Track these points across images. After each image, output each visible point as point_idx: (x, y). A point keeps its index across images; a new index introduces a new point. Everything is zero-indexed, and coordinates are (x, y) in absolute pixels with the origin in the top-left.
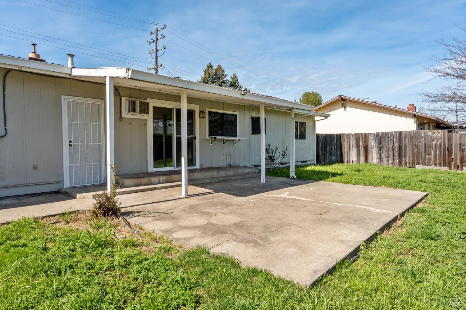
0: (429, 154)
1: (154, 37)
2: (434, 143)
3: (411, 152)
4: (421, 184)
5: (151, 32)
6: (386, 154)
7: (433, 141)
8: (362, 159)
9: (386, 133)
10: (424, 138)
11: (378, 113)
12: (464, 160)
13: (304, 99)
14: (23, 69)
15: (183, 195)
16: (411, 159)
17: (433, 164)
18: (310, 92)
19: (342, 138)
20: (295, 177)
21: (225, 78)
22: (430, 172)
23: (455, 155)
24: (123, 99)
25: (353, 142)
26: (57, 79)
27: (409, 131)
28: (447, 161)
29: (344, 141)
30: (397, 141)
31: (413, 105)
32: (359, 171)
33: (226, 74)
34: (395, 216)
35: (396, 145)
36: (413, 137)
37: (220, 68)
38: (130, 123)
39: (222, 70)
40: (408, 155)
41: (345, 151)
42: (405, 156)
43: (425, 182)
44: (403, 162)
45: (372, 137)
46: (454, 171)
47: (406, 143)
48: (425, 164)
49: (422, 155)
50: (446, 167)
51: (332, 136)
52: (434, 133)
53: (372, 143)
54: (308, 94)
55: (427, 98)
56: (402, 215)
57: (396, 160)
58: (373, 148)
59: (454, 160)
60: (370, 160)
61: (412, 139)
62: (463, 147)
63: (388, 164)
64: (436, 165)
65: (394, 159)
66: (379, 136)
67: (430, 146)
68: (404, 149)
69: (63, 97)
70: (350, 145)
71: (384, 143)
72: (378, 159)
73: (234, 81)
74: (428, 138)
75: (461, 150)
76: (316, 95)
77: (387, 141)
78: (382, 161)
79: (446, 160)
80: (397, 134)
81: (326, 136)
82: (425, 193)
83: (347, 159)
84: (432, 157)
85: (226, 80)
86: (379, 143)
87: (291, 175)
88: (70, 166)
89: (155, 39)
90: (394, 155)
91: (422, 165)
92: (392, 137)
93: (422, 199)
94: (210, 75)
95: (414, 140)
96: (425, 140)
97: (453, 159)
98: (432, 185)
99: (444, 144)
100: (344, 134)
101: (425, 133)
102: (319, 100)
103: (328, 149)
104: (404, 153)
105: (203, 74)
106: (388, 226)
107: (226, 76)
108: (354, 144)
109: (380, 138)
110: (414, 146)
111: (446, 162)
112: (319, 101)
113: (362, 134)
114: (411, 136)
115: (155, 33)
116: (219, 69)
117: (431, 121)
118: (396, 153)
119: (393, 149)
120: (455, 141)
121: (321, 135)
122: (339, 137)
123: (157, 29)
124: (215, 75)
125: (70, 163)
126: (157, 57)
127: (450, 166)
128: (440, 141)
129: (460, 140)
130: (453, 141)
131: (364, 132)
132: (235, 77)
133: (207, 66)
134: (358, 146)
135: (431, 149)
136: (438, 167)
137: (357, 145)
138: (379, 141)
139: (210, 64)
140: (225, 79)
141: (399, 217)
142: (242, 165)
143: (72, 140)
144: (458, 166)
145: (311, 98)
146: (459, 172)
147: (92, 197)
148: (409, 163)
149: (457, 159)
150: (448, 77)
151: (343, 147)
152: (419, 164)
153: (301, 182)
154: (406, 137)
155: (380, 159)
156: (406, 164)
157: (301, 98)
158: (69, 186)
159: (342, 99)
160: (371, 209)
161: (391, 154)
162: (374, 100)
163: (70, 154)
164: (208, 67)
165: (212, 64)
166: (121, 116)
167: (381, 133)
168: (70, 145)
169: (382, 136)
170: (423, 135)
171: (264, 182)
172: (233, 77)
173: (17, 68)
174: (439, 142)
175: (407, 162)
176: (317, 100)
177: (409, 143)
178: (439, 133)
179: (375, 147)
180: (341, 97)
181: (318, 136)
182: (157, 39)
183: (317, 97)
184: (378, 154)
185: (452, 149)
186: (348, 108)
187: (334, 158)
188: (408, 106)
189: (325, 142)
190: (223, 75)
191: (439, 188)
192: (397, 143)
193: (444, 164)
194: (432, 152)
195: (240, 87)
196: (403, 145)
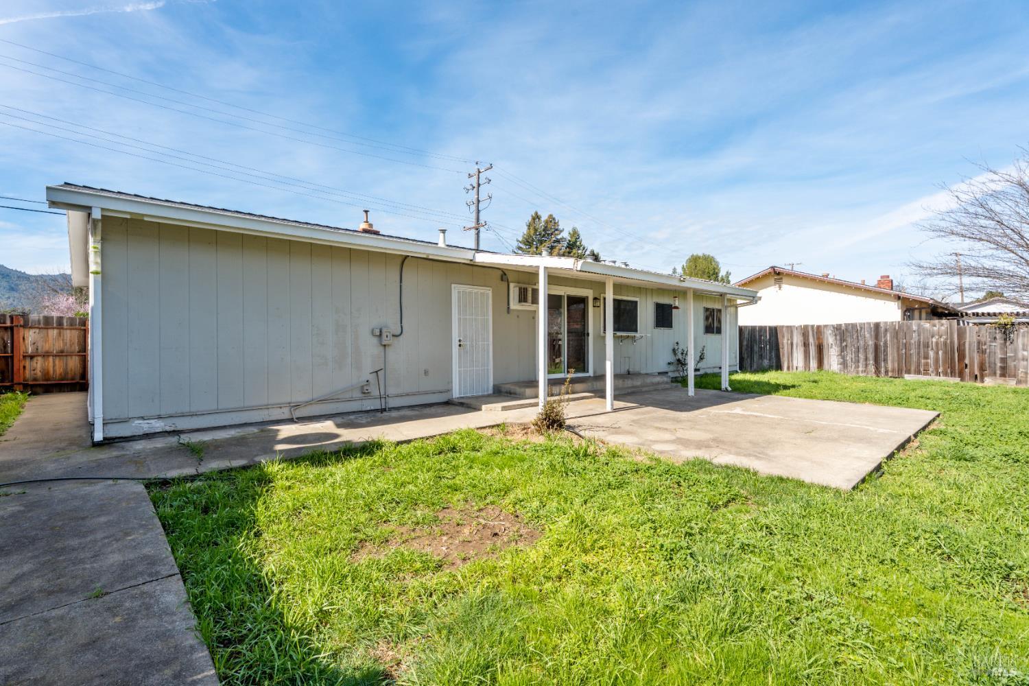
0: (926, 357)
1: (474, 181)
2: (934, 340)
3: (896, 355)
4: (924, 401)
5: (469, 175)
6: (853, 356)
7: (932, 337)
8: (813, 364)
9: (854, 326)
10: (918, 333)
11: (836, 294)
12: (985, 366)
13: (689, 267)
14: (431, 257)
15: (609, 408)
16: (896, 365)
17: (932, 372)
18: (700, 254)
19: (778, 332)
20: (730, 389)
21: (560, 234)
22: (930, 384)
23: (970, 358)
24: (512, 285)
25: (797, 339)
26: (448, 264)
27: (892, 322)
28: (957, 368)
29: (783, 337)
30: (871, 338)
31: (888, 277)
32: (815, 382)
33: (561, 229)
34: (907, 436)
35: (871, 343)
36: (898, 332)
37: (551, 219)
38: (518, 317)
39: (555, 223)
40: (890, 358)
41: (784, 351)
42: (885, 360)
43: (929, 399)
44: (883, 370)
45: (830, 332)
46: (969, 384)
47: (887, 339)
48: (919, 372)
49: (914, 359)
50: (955, 376)
51: (762, 329)
52: (935, 326)
53: (830, 339)
54: (696, 258)
55: (919, 270)
56: (916, 436)
57: (869, 367)
58: (832, 347)
59: (968, 367)
60: (826, 366)
61: (896, 334)
62: (984, 347)
63: (858, 373)
64: (938, 374)
65: (866, 365)
66: (840, 329)
67: (927, 346)
68: (884, 350)
69: (453, 286)
70: (792, 344)
71: (849, 340)
72: (841, 364)
73: (574, 240)
74: (924, 333)
75: (980, 351)
76: (709, 260)
77: (854, 337)
78: (847, 366)
79: (955, 366)
80: (872, 326)
81: (753, 329)
82: (936, 413)
83: (788, 364)
84: (931, 361)
85: (561, 239)
86: (841, 340)
87: (723, 387)
88: (459, 371)
89: (475, 185)
90: (866, 359)
91: (915, 374)
92: (863, 330)
93: (934, 420)
94: (536, 230)
95: (901, 335)
96: (919, 335)
97: (966, 365)
98: (941, 403)
99: (951, 342)
100: (783, 327)
101: (919, 326)
102: (715, 266)
103: (756, 348)
104: (884, 356)
105: (525, 230)
106: (902, 447)
107: (561, 231)
108: (799, 341)
109: (844, 333)
110: (901, 344)
111: (955, 370)
112: (714, 269)
113: (813, 326)
114: (895, 329)
115: (476, 176)
116: (551, 222)
117: (924, 306)
118: (871, 356)
119: (865, 350)
120: (970, 337)
121: (746, 327)
122: (774, 331)
123: (479, 169)
124: (544, 230)
125: (459, 368)
126: (478, 211)
127: (961, 375)
128: (945, 337)
129: (979, 336)
130: (965, 339)
131: (816, 323)
132: (575, 234)
133: (532, 216)
134: (806, 345)
135: (930, 349)
136: (942, 378)
137: (804, 343)
138: (840, 336)
139: (536, 213)
140: (559, 237)
141: (913, 438)
142: (643, 372)
143: (462, 339)
144: (976, 375)
145: (702, 265)
146: (978, 384)
147: (500, 409)
148: (893, 371)
149: (974, 366)
150: (953, 237)
151: (781, 346)
152: (909, 372)
153: (743, 396)
154: (886, 330)
155: (844, 364)
156: (887, 372)
157: (685, 265)
158: (458, 396)
159: (775, 272)
160: (871, 428)
161: (861, 356)
162: (825, 272)
163: (460, 356)
164: (534, 219)
165: (539, 213)
166: (508, 308)
167: (845, 324)
168: (460, 345)
169: (846, 329)
170: (915, 328)
171: (693, 395)
172: (571, 232)
173: (425, 256)
174: (942, 340)
175: (890, 369)
176: (711, 268)
177: (891, 341)
178: (942, 325)
179: (834, 346)
180: (774, 269)
181: (741, 330)
182: (479, 185)
183: (711, 262)
184: (840, 357)
185: (964, 350)
186: (785, 286)
187: (766, 362)
188: (879, 279)
189: (751, 338)
190: (557, 230)
191: (954, 406)
192: (872, 341)
193: (951, 373)
194: (931, 354)
195: (584, 248)
196: (882, 344)
